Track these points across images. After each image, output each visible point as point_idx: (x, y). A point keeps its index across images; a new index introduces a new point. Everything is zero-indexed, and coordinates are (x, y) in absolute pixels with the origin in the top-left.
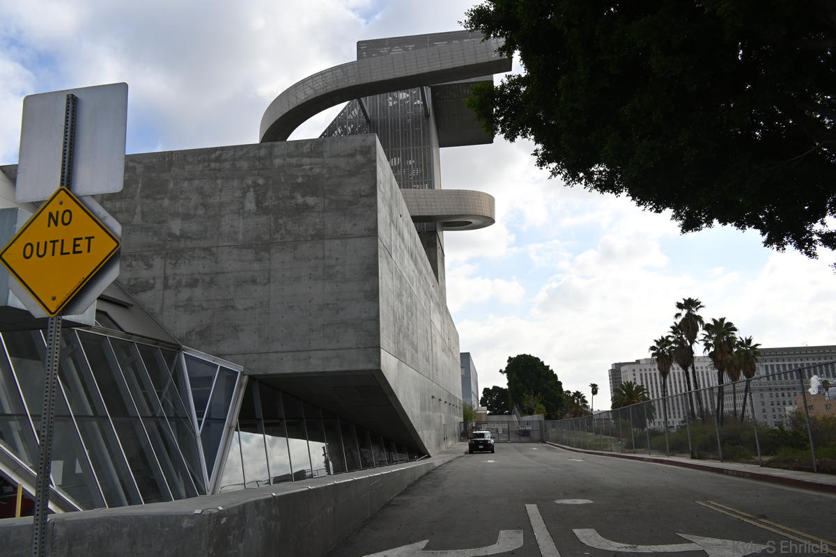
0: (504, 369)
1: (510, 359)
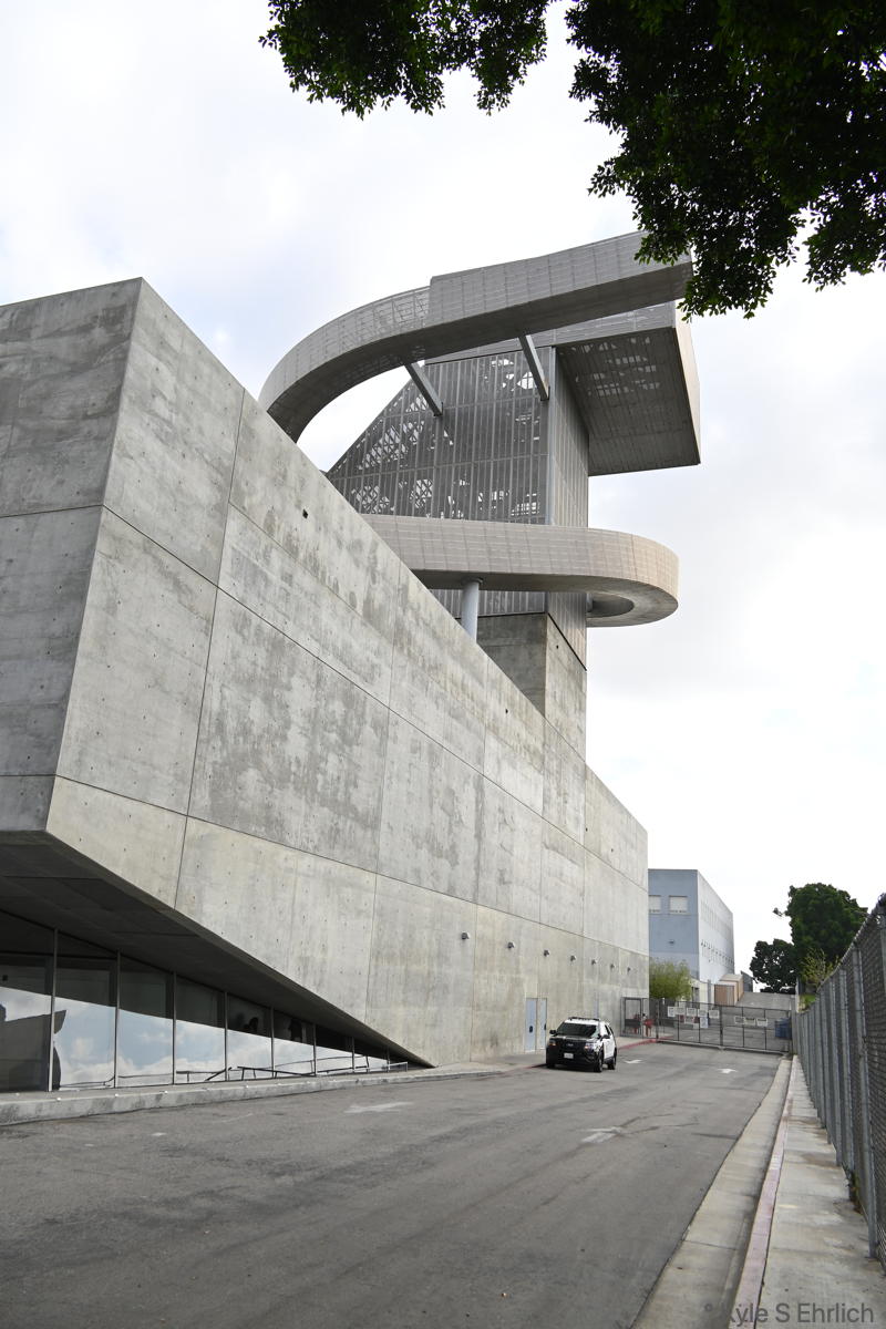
0: (783, 908)
1: (793, 891)
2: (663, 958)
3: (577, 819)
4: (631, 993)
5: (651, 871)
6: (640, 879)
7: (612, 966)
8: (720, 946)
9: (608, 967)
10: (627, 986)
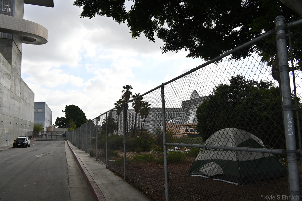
0: (64, 110)
2: (37, 122)
3: (19, 91)
4: (29, 131)
5: (35, 103)
6: (32, 105)
7: (26, 125)
8: (49, 119)
9: (25, 125)
10: (29, 129)
